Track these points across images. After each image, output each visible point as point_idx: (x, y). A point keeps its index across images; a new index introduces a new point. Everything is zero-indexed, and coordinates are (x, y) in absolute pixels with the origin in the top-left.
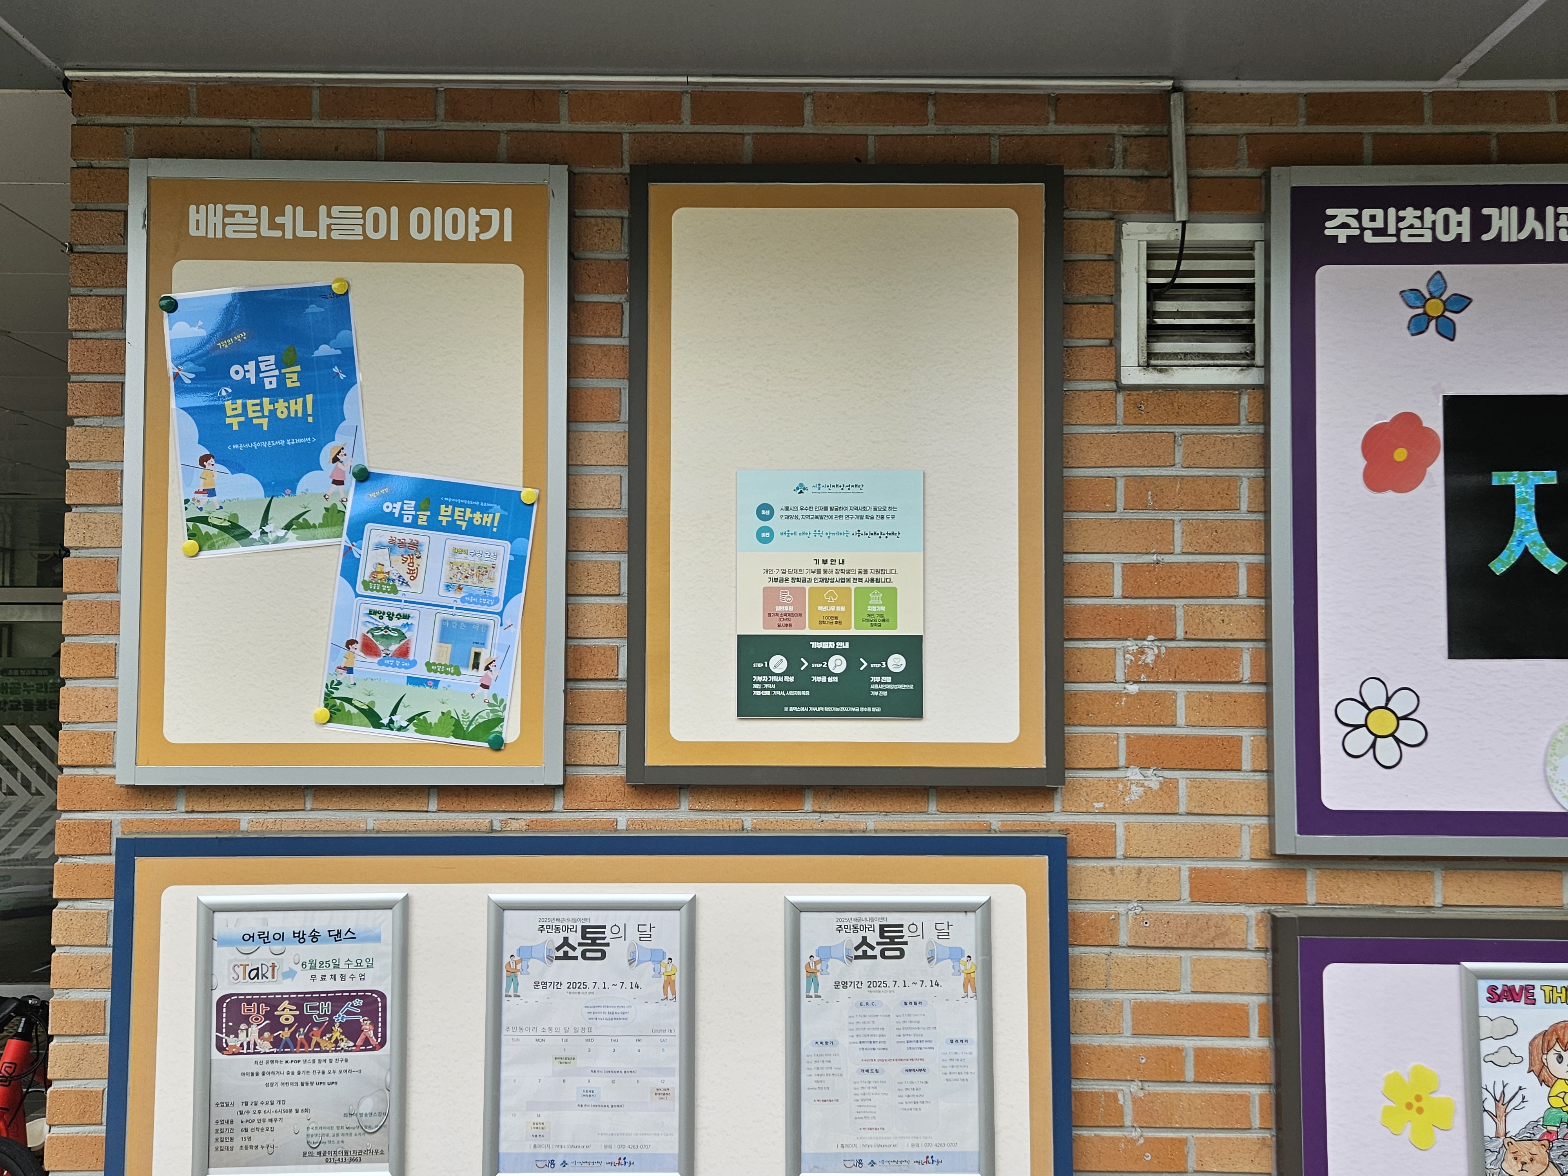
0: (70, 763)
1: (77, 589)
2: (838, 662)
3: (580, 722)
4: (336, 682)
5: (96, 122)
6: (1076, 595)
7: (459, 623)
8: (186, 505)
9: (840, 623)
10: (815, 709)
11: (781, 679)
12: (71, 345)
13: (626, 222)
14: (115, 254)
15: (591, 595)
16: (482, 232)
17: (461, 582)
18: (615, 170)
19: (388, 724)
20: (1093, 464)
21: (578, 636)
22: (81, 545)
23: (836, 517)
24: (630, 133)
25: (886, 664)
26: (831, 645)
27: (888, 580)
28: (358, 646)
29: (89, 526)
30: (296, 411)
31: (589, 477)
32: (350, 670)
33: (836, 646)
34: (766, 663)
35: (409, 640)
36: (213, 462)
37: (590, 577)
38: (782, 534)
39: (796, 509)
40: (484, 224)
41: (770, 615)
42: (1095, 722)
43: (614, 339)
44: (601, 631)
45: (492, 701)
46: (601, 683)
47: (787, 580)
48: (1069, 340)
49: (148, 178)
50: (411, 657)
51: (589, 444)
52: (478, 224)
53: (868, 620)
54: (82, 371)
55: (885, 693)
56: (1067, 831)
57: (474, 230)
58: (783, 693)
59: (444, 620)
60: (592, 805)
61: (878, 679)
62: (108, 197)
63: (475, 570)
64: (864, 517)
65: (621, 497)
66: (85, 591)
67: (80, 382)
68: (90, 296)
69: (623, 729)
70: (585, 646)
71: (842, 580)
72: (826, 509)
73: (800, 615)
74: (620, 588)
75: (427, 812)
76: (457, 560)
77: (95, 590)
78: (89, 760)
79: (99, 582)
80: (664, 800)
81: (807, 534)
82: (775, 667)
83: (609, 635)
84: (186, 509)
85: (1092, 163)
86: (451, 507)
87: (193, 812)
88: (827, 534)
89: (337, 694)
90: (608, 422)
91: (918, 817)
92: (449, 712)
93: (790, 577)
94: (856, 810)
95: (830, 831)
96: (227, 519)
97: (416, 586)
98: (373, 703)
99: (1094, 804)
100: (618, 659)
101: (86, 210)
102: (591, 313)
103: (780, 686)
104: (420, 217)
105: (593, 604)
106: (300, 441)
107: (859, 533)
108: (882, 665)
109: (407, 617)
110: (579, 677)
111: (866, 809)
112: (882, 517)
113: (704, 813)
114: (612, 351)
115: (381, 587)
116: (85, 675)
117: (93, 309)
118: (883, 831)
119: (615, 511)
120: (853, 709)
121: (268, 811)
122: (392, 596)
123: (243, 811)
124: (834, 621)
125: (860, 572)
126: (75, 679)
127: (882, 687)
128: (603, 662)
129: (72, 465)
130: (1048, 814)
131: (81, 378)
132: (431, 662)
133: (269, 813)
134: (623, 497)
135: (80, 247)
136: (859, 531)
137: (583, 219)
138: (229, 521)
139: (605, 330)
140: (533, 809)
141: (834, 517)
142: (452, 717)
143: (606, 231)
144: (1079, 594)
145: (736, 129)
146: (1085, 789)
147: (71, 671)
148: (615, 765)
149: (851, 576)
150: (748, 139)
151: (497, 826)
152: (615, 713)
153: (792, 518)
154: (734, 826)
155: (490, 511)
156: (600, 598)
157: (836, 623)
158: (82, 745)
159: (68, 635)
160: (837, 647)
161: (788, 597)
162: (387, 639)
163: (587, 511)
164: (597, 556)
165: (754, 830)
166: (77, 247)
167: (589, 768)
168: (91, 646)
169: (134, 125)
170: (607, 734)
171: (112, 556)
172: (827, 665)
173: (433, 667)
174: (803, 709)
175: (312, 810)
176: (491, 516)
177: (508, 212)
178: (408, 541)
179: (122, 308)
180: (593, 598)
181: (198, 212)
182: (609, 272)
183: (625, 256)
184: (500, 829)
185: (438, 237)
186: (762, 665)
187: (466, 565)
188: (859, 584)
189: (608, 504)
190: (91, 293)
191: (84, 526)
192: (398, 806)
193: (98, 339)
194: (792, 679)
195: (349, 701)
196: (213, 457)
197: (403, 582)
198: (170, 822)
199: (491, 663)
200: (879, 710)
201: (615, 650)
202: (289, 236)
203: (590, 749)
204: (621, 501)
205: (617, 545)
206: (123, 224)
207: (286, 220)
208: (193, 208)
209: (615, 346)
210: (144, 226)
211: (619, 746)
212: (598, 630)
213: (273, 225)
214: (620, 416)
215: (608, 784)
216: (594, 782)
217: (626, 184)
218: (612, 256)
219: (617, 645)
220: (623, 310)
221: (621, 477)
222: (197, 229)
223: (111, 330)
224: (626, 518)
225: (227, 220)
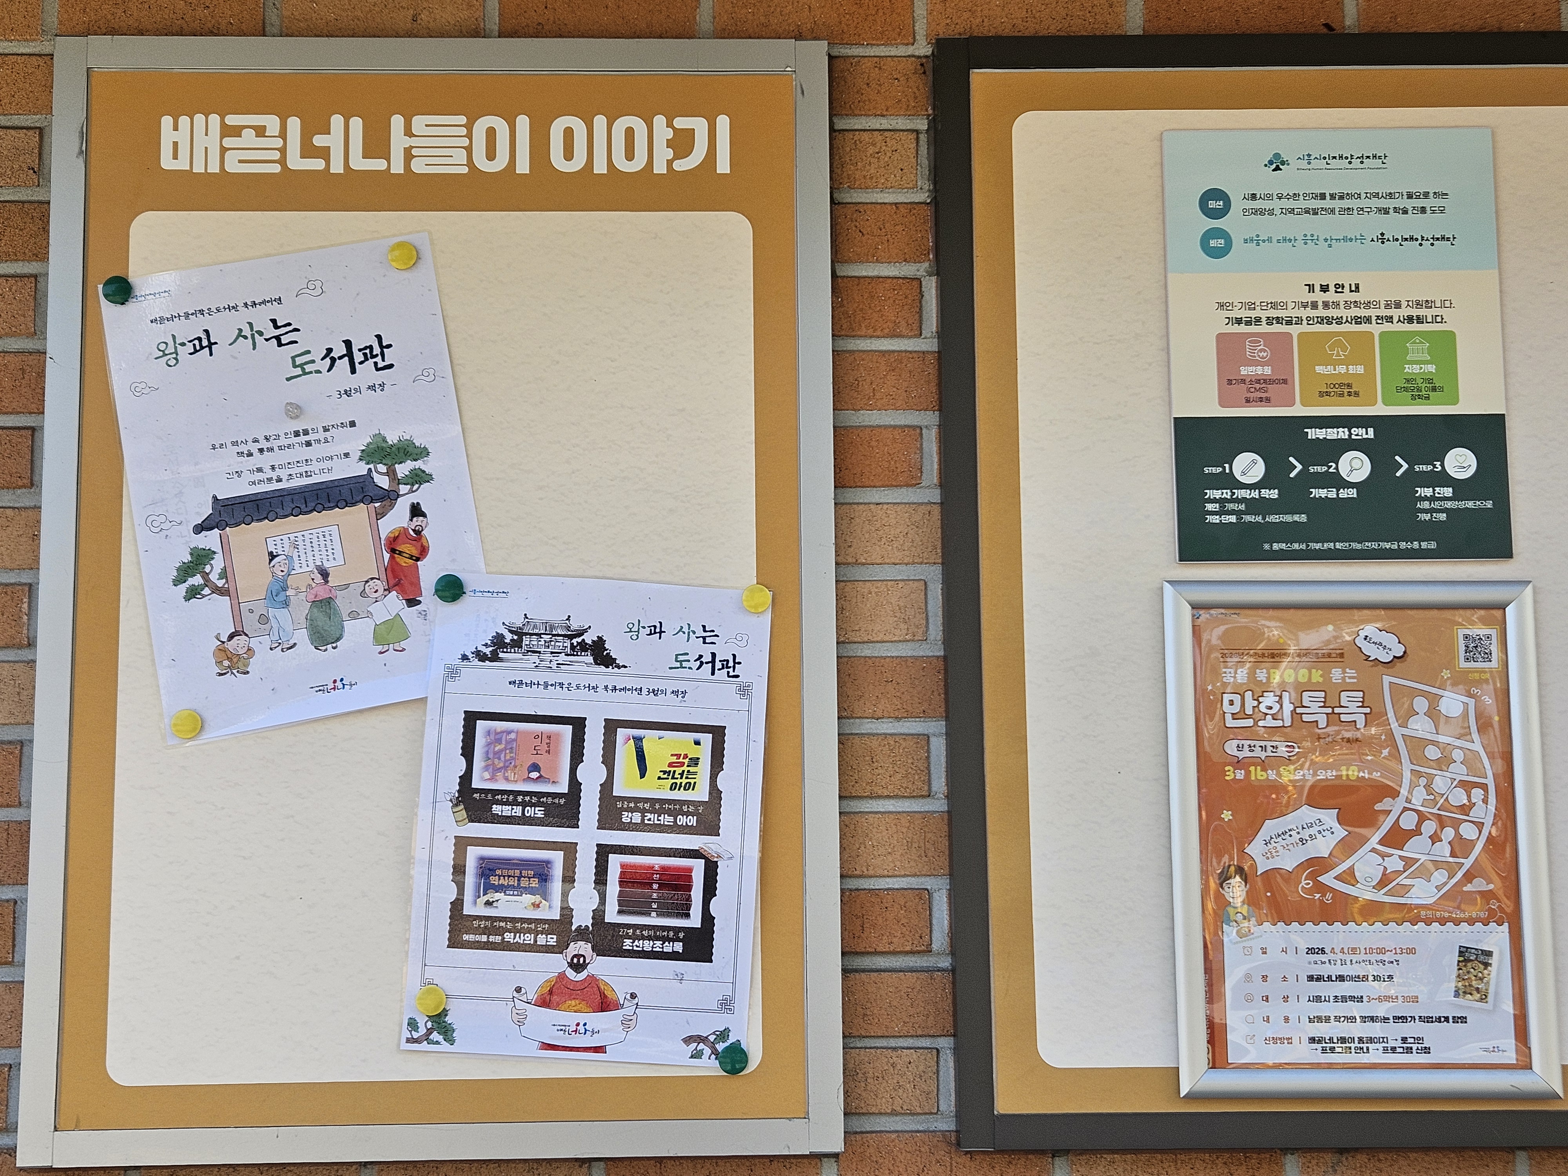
3: (866, 1033)
13: (923, 138)
14: (23, 202)
15: (879, 797)
16: (677, 157)
18: (902, 51)
21: (857, 872)
31: (868, 584)
37: (875, 765)
40: (682, 143)
43: (906, 341)
44: (898, 864)
46: (900, 959)
49: (88, 70)
51: (867, 527)
52: (670, 144)
57: (663, 154)
62: (10, 104)
65: (927, 619)
69: (946, 1043)
70: (870, 891)
74: (931, 783)
83: (913, 871)
90: (901, 486)
100: (930, 915)
102: (866, 295)
104: (569, 133)
105: (882, 814)
110: (863, 947)
114: (905, 361)
119: (918, 645)
128: (904, 921)
134: (932, 619)
137: (850, 135)
139: (891, 325)
143: (889, 154)
148: (932, 1113)
152: (928, 1016)
156: (892, 802)
163: (862, 645)
164: (885, 726)
167: (884, 1119)
170: (914, 1054)
177: (723, 122)
179: (35, 299)
180: (881, 802)
181: (176, 128)
182: (896, 225)
183: (923, 197)
185: (600, 168)
189: (905, 632)
201: (925, 896)
202: (337, 168)
203: (884, 1084)
204: (927, 627)
205: (925, 706)
206: (36, 151)
207: (332, 141)
208: (167, 121)
209: (911, 352)
210: (81, 152)
211: (938, 1077)
212: (893, 862)
213: (309, 150)
214: (924, 475)
215: (922, 1149)
216: (895, 1146)
217: (924, 73)
218: (901, 198)
219: (929, 888)
220: (923, 289)
221: (926, 583)
222: (175, 157)
223: (15, 336)
224: (938, 657)
225: (228, 142)
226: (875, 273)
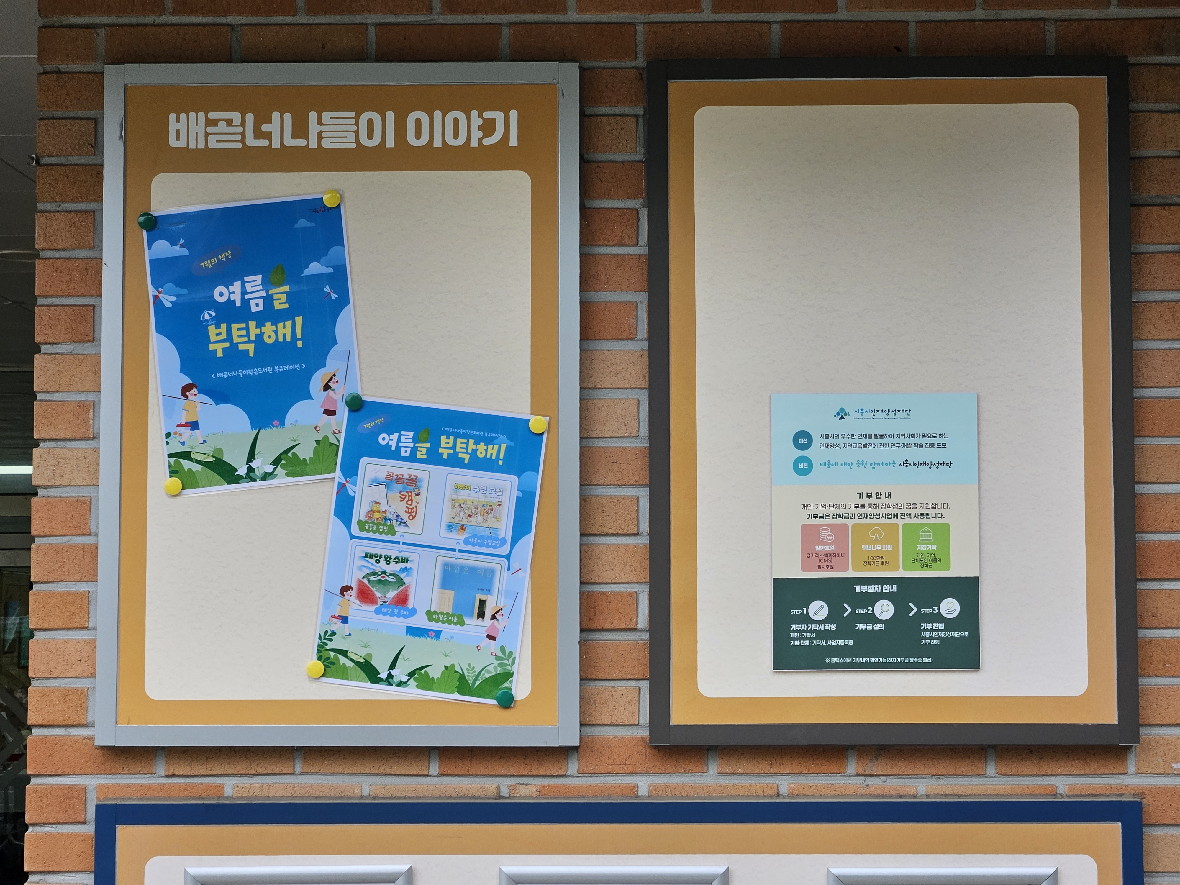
0: (40, 723)
1: (47, 531)
2: (885, 608)
3: (595, 677)
4: (329, 633)
5: (64, 23)
6: (1149, 530)
7: (462, 567)
8: (168, 440)
9: (887, 563)
10: (859, 660)
11: (822, 627)
12: (39, 265)
13: (640, 120)
14: (85, 165)
15: (607, 535)
16: (485, 136)
17: (464, 522)
18: (629, 64)
19: (387, 678)
20: (1166, 383)
21: (592, 581)
22: (50, 484)
23: (881, 445)
24: (644, 23)
25: (939, 609)
26: (877, 588)
27: (940, 516)
28: (353, 593)
29: (59, 463)
30: (284, 335)
31: (603, 401)
32: (344, 620)
33: (882, 589)
34: (805, 609)
35: (407, 587)
36: (196, 393)
37: (605, 514)
38: (821, 465)
39: (836, 436)
40: (488, 127)
41: (808, 555)
42: (1172, 672)
43: (628, 248)
44: (618, 576)
45: (500, 654)
46: (619, 633)
47: (828, 516)
48: (1138, 246)
49: (126, 86)
50: (410, 605)
51: (602, 365)
52: (480, 128)
53: (917, 560)
54: (51, 293)
55: (937, 642)
56: (1142, 795)
57: (476, 135)
58: (824, 643)
59: (445, 565)
60: (610, 769)
61: (929, 626)
62: (77, 104)
63: (479, 509)
64: (913, 446)
65: (639, 423)
66: (55, 533)
67: (48, 306)
68: (58, 211)
69: (645, 685)
70: (600, 592)
71: (889, 516)
72: (870, 436)
73: (843, 555)
74: (638, 527)
75: (427, 776)
76: (460, 497)
77: (66, 532)
78: (61, 719)
79: (71, 525)
80: (690, 763)
81: (849, 464)
82: (815, 614)
83: (627, 580)
84: (168, 443)
85: (1160, 50)
86: (452, 438)
87: (173, 776)
88: (871, 464)
89: (330, 645)
90: (624, 339)
91: (975, 781)
92: (453, 666)
93: (831, 513)
94: (905, 773)
95: (877, 796)
96: (211, 454)
97: (415, 526)
98: (370, 655)
99: (1173, 765)
100: (637, 606)
101: (53, 118)
102: (603, 220)
103: (821, 635)
104: (418, 122)
105: (608, 545)
106: (289, 367)
107: (906, 463)
108: (934, 610)
109: (405, 560)
110: (593, 626)
111: (917, 771)
112: (932, 445)
113: (735, 777)
114: (628, 261)
115: (377, 527)
116: (56, 626)
117: (62, 226)
118: (935, 796)
119: (633, 440)
120: (902, 660)
121: (254, 775)
122: (389, 538)
123: (227, 775)
124: (880, 561)
125: (908, 507)
126: (45, 630)
127: (934, 634)
128: (621, 611)
129: (39, 396)
130: (1120, 776)
131: (49, 301)
132: (432, 610)
133: (256, 778)
134: (641, 424)
135: (47, 159)
136: (907, 461)
137: (596, 118)
138: (213, 457)
139: (619, 238)
140: (544, 774)
141: (879, 445)
142: (456, 672)
143: (619, 130)
144: (1153, 529)
145: (763, 16)
146: (1162, 748)
147: (41, 622)
148: (636, 725)
149: (899, 511)
150: (775, 28)
151: (505, 792)
152: (636, 667)
153: (832, 447)
154: (769, 792)
155: (495, 441)
156: (615, 538)
157: (883, 563)
158: (54, 702)
159: (37, 582)
160: (884, 591)
161: (828, 536)
162: (384, 584)
163: (600, 440)
164: (612, 490)
165: (791, 795)
166: (44, 159)
167: (607, 728)
168: (63, 594)
169: (104, 26)
170: (625, 691)
171: (84, 495)
172: (873, 611)
173: (434, 616)
174: (846, 660)
175: (302, 773)
176: (496, 447)
177: (514, 114)
178: (406, 476)
179: (94, 225)
180: (608, 538)
181: (178, 121)
182: (622, 176)
183: (639, 157)
184: (507, 795)
185: (438, 143)
186: (800, 611)
187: (469, 503)
188: (907, 520)
189: (625, 431)
190: (60, 209)
191: (53, 462)
192: (396, 770)
193: (67, 259)
194: (833, 627)
195: (344, 653)
196: (196, 387)
197: (401, 523)
198: (149, 787)
199: (498, 611)
200: (930, 660)
201: (634, 597)
202: (276, 145)
203: (607, 707)
204: (639, 428)
205: (637, 478)
206: (93, 133)
207: (273, 128)
208: (173, 117)
209: (631, 255)
210: (121, 137)
211: (639, 703)
212: (614, 574)
213: (259, 134)
214: (638, 332)
215: (629, 746)
216: (612, 743)
217: (642, 79)
218: (626, 158)
219: (637, 590)
220: (640, 216)
221: (639, 401)
222: (178, 139)
223: (82, 249)
224: (645, 447)
225: (210, 129)
226: (610, 206)
